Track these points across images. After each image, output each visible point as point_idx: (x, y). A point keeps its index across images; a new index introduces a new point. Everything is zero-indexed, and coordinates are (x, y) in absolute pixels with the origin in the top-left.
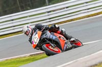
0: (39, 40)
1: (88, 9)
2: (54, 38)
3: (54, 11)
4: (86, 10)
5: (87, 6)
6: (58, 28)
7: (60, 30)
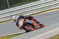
0: (23, 24)
1: (33, 10)
3: (13, 12)
4: (31, 11)
5: (32, 8)
6: (33, 17)
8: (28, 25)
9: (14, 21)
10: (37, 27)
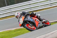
0: (23, 21)
2: (32, 20)
6: (35, 14)
7: (36, 16)
8: (28, 24)
9: (16, 17)
10: (39, 25)
